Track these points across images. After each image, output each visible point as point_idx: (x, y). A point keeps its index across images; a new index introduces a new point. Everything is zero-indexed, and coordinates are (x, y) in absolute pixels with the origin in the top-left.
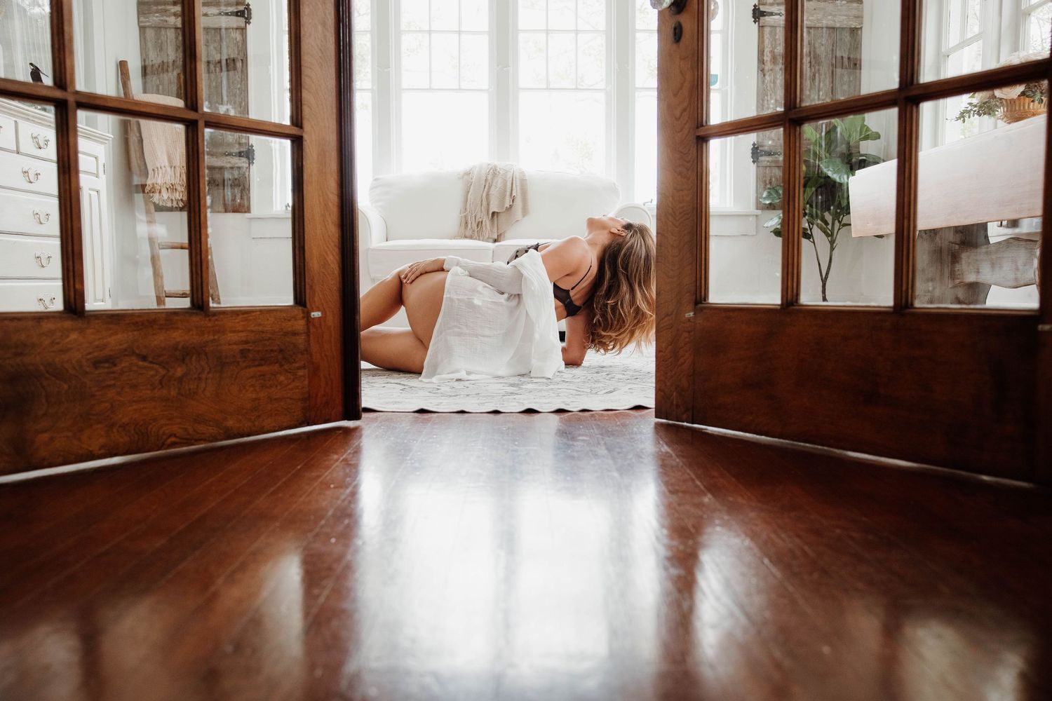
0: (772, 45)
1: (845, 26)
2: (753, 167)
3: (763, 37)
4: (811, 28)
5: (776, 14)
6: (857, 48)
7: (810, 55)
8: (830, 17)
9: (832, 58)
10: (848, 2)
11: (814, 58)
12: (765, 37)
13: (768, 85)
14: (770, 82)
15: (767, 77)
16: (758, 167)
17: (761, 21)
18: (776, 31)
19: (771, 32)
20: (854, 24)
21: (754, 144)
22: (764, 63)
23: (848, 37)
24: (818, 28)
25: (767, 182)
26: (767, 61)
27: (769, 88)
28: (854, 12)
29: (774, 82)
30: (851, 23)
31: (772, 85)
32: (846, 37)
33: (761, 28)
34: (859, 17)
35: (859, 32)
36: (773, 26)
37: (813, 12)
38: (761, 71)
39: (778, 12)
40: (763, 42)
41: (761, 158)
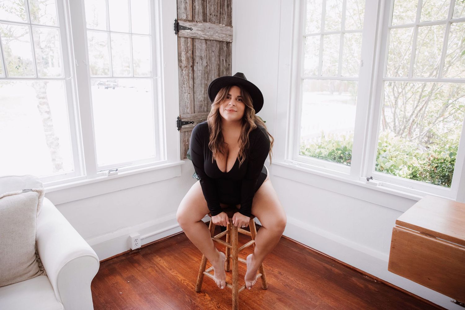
0: (186, 50)
1: (224, 41)
2: (178, 132)
3: (180, 44)
4: (207, 40)
5: (189, 29)
6: (230, 55)
7: (207, 58)
8: (217, 34)
9: (218, 61)
10: (226, 25)
11: (209, 60)
12: (182, 44)
13: (185, 77)
14: (186, 75)
15: (184, 71)
16: (180, 132)
17: (179, 33)
18: (188, 41)
19: (185, 41)
20: (229, 40)
21: (178, 118)
22: (181, 62)
23: (226, 48)
24: (211, 40)
25: (186, 141)
26: (183, 60)
27: (185, 80)
28: (228, 33)
29: (188, 76)
30: (227, 39)
31: (187, 77)
32: (225, 47)
33: (179, 37)
34: (231, 36)
35: (231, 45)
36: (186, 38)
37: (209, 30)
38: (180, 67)
39: (190, 27)
40: (180, 48)
41: (183, 127)
